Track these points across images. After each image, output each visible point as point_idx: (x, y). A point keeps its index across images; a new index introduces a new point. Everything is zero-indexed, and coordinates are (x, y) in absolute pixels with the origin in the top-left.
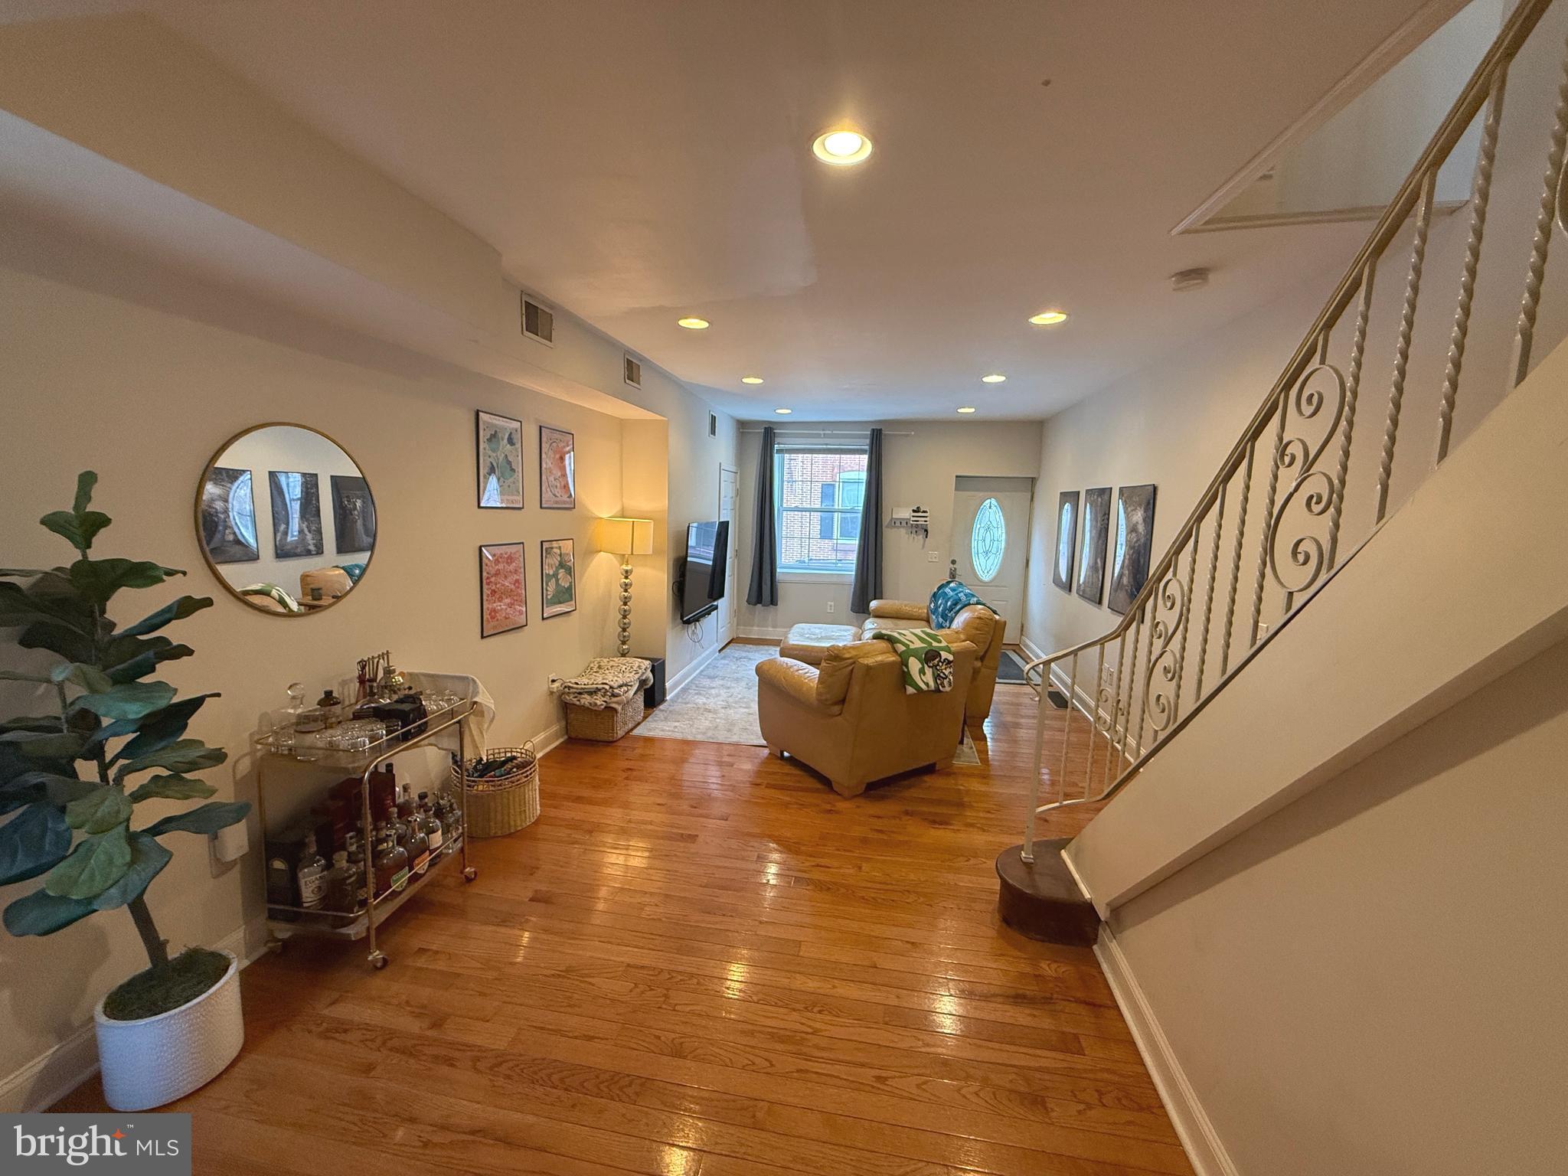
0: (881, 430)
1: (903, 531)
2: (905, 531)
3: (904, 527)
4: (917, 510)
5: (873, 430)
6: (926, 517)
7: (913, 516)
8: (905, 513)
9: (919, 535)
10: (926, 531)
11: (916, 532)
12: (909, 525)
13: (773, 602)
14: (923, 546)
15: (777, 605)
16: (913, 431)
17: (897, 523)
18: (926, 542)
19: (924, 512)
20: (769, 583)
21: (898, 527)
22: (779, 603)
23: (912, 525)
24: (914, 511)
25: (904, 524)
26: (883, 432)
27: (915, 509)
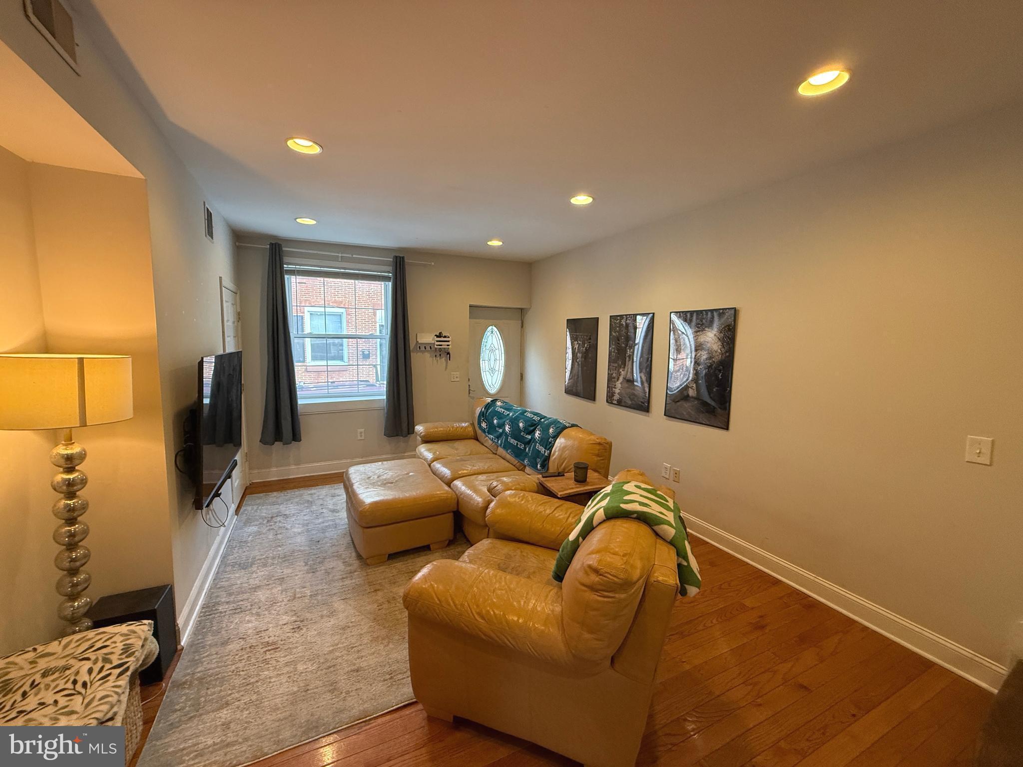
0: (403, 258)
1: (427, 355)
2: (429, 355)
3: (428, 351)
4: (440, 336)
5: (396, 257)
6: (449, 341)
7: (437, 341)
8: (428, 338)
9: (442, 358)
10: (448, 353)
11: (440, 355)
12: (433, 349)
13: (296, 436)
14: (446, 368)
15: (300, 440)
16: (433, 262)
17: (421, 348)
18: (449, 364)
19: (445, 337)
20: (289, 419)
21: (423, 352)
22: (302, 438)
23: (436, 348)
24: (437, 336)
25: (428, 348)
26: (406, 260)
27: (438, 334)
